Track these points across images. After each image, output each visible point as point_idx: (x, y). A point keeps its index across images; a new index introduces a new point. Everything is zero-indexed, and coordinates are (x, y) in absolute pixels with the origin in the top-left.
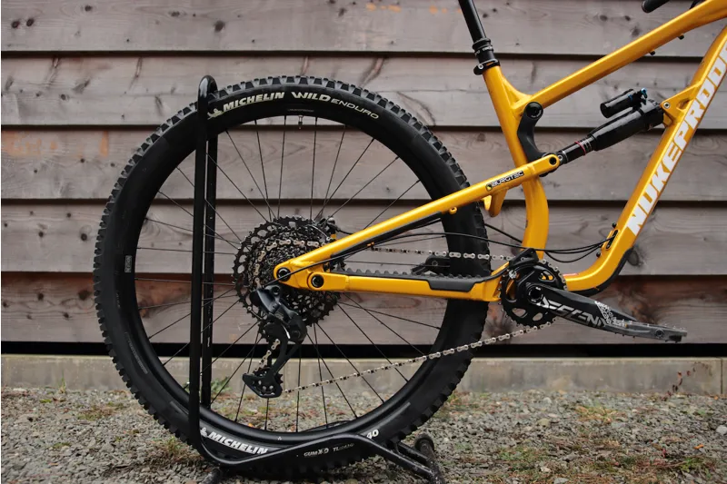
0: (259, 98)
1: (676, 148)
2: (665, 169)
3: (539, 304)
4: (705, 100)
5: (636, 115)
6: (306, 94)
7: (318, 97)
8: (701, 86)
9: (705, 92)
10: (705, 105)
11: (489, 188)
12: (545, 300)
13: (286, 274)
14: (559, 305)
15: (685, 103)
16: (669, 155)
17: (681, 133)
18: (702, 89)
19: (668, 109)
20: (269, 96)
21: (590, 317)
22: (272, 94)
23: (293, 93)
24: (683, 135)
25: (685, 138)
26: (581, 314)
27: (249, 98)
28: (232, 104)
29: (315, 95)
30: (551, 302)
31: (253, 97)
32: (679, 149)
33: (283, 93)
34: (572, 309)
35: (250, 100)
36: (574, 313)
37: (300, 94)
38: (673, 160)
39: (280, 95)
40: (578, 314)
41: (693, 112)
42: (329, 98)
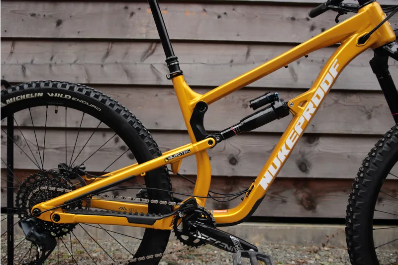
0: (27, 96)
1: (295, 134)
2: (287, 148)
3: (195, 235)
4: (317, 102)
5: (271, 109)
6: (56, 94)
7: (64, 96)
8: (314, 92)
9: (318, 97)
10: (317, 105)
11: (167, 160)
12: (199, 233)
13: (38, 212)
14: (207, 237)
15: (304, 103)
16: (290, 138)
17: (299, 124)
18: (315, 95)
19: (292, 107)
20: (34, 95)
21: (226, 246)
22: (36, 94)
23: (48, 94)
24: (301, 125)
25: (301, 127)
26: (221, 244)
27: (21, 96)
28: (11, 99)
29: (62, 95)
30: (203, 235)
31: (24, 95)
32: (297, 134)
33: (42, 93)
34: (215, 240)
35: (22, 97)
36: (217, 242)
37: (52, 94)
38: (293, 141)
39: (40, 95)
40: (219, 243)
41: (308, 110)
42: (70, 97)
